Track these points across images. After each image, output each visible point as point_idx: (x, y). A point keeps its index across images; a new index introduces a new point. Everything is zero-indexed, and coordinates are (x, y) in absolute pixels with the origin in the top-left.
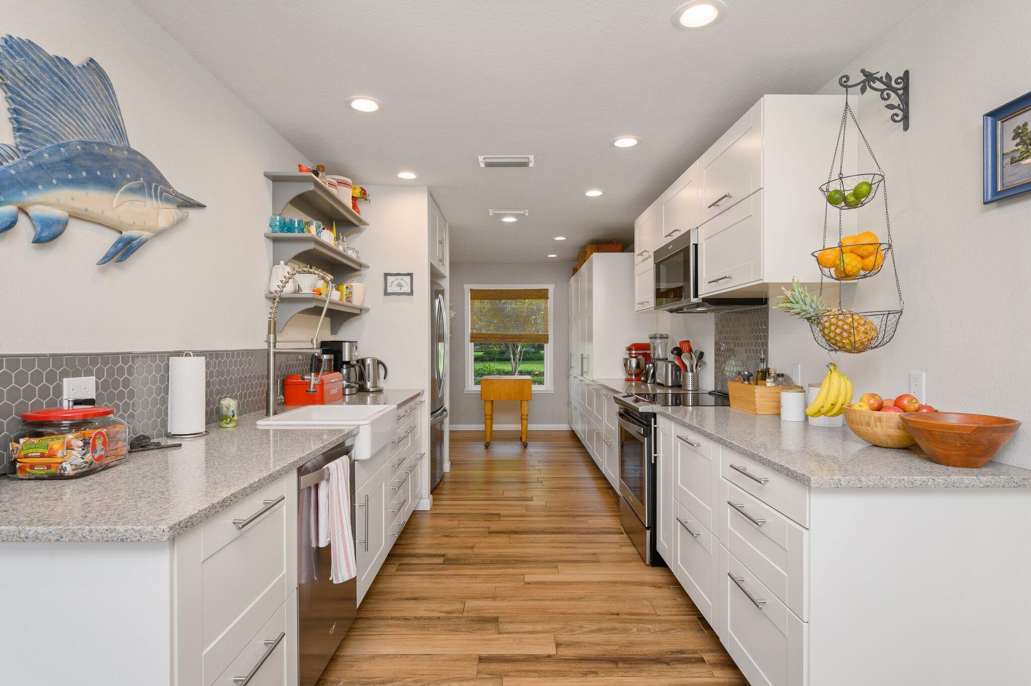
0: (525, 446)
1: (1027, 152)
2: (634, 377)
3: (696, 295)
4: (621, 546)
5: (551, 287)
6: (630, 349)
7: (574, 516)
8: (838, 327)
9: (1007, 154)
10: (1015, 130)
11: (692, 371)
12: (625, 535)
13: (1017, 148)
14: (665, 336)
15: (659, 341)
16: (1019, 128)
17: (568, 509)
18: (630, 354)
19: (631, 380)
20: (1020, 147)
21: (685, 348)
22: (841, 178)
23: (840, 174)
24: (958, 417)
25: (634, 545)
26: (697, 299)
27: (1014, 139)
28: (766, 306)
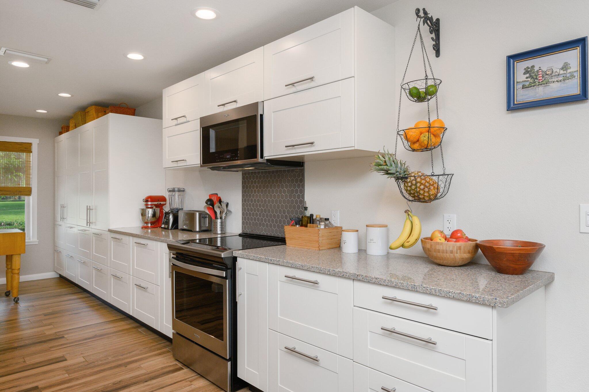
0: (16, 301)
1: (534, 83)
2: (149, 225)
3: (262, 157)
4: (191, 381)
5: (35, 142)
6: (146, 201)
7: (126, 364)
8: (422, 184)
9: (519, 82)
10: (525, 69)
11: (221, 218)
12: (186, 370)
13: (527, 80)
14: (182, 189)
15: (177, 194)
16: (528, 68)
17: (114, 359)
18: (147, 205)
19: (147, 228)
20: (529, 79)
21: (214, 199)
22: (427, 79)
23: (426, 76)
24: (511, 242)
25: (202, 376)
26: (262, 159)
27: (524, 74)
28: (303, 168)
